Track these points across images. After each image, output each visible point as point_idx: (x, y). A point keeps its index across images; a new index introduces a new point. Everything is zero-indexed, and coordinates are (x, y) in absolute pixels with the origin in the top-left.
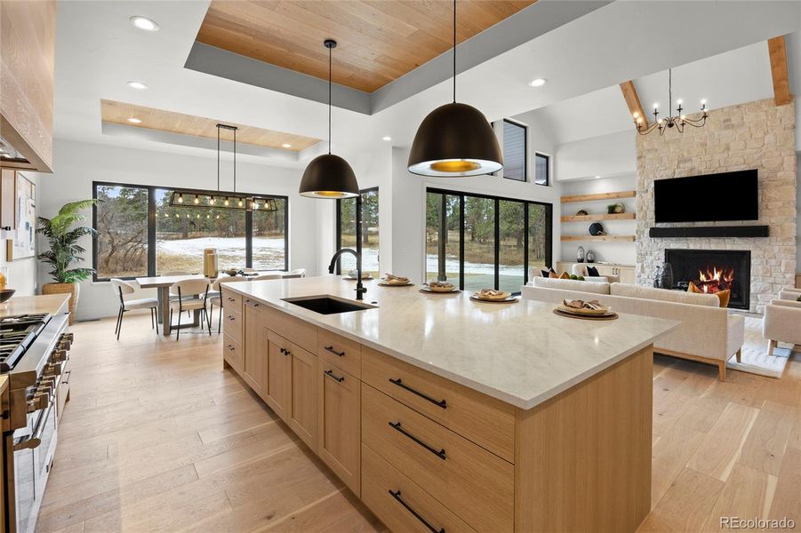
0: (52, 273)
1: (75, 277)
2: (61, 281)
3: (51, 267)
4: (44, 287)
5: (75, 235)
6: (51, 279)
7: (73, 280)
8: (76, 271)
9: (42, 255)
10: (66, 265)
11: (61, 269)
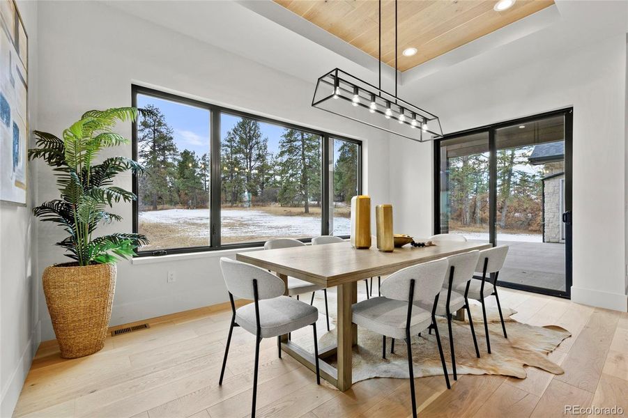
0: (63, 244)
1: (110, 252)
2: (82, 259)
3: (62, 232)
4: (47, 273)
5: (108, 169)
6: (62, 255)
7: (107, 257)
8: (112, 238)
9: (43, 207)
10: (91, 229)
11: (83, 235)
